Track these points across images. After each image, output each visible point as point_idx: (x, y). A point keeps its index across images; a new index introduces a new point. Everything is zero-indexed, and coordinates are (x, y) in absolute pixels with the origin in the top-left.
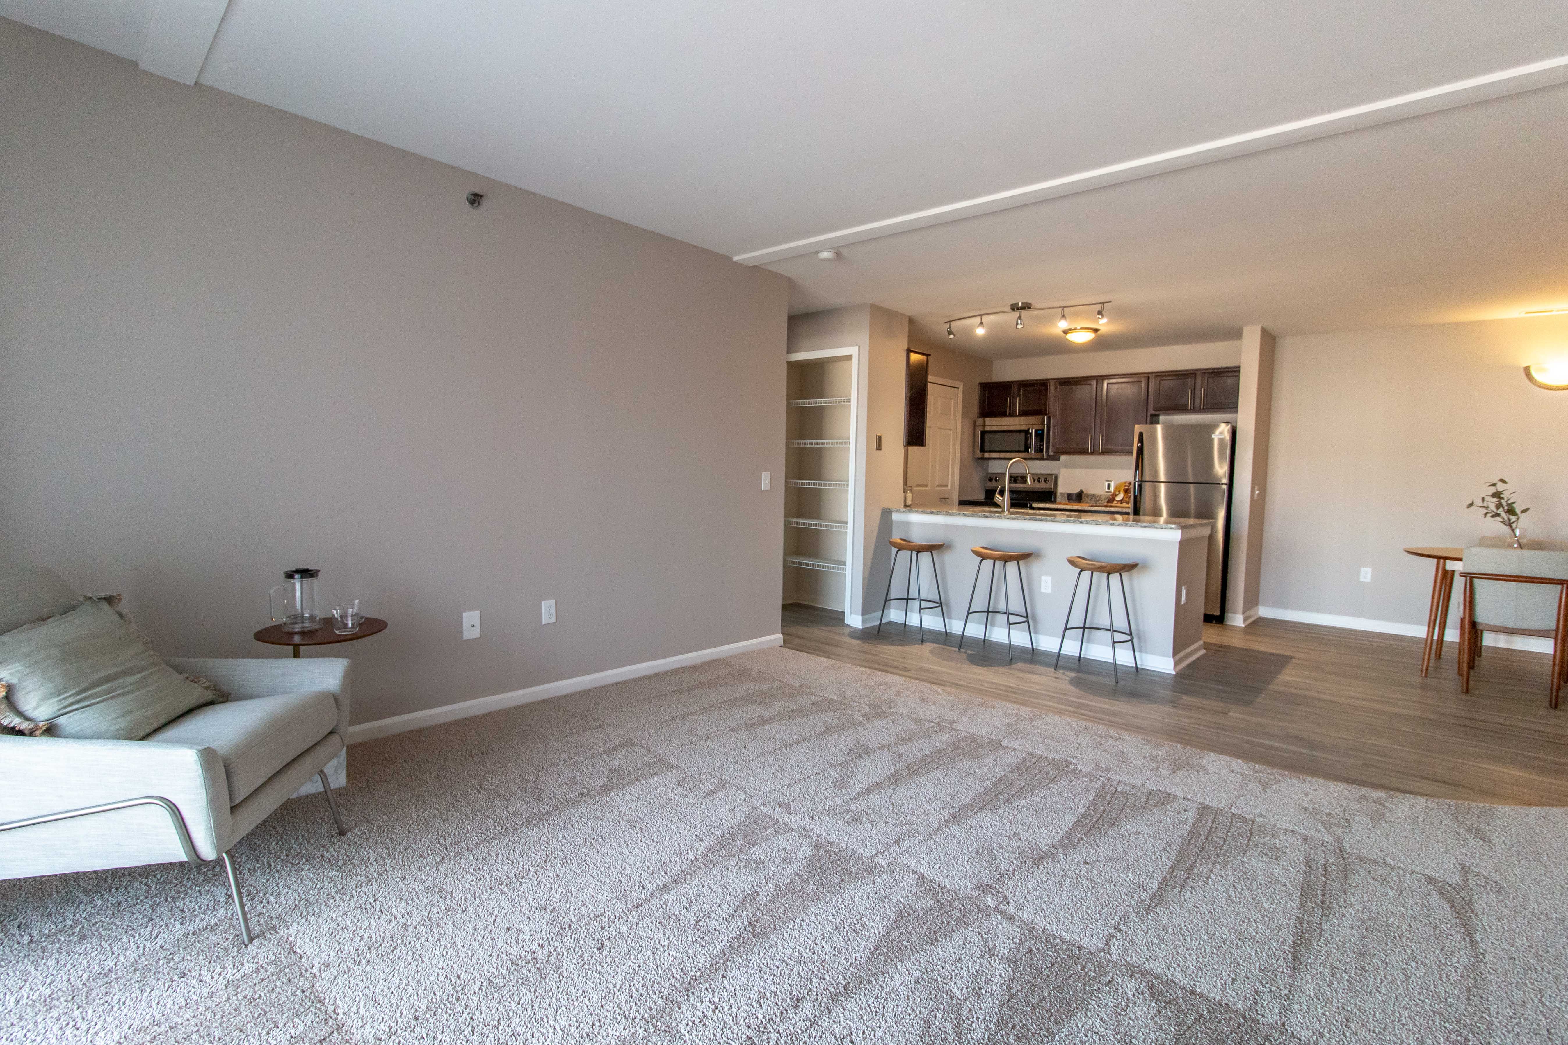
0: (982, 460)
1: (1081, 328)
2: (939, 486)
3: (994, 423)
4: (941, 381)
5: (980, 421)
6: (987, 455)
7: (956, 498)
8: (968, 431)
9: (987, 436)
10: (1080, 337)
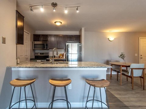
0: (34, 50)
1: (59, 22)
2: (26, 56)
3: (36, 42)
4: (26, 32)
5: (34, 42)
6: (35, 49)
7: (29, 58)
8: (32, 44)
9: (35, 45)
10: (58, 24)
